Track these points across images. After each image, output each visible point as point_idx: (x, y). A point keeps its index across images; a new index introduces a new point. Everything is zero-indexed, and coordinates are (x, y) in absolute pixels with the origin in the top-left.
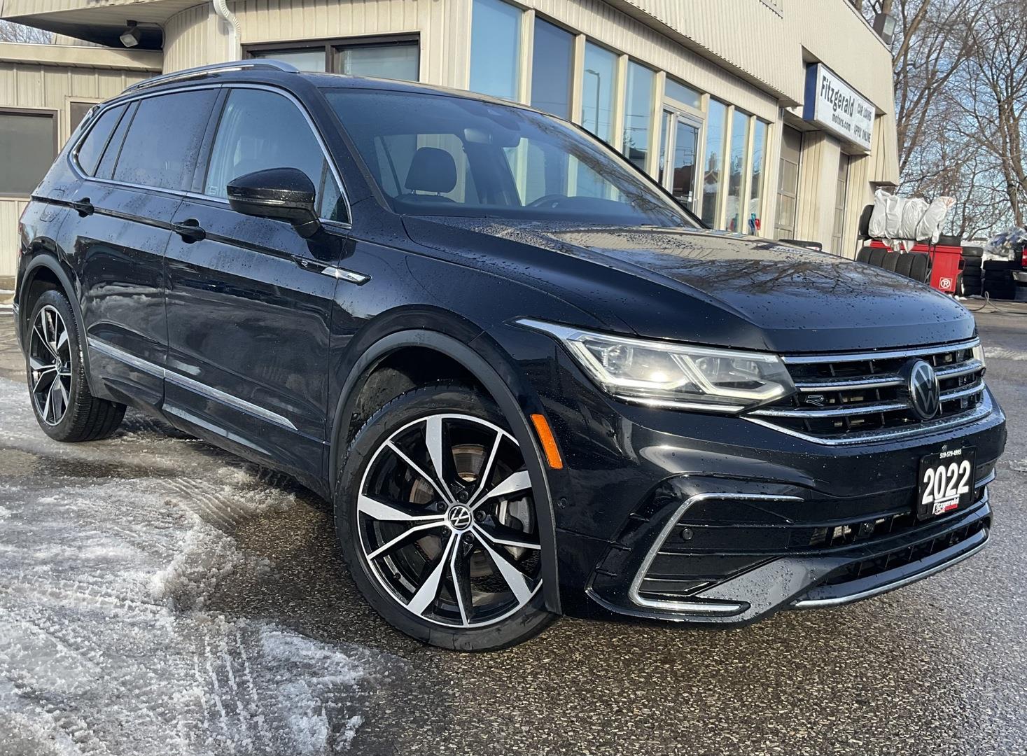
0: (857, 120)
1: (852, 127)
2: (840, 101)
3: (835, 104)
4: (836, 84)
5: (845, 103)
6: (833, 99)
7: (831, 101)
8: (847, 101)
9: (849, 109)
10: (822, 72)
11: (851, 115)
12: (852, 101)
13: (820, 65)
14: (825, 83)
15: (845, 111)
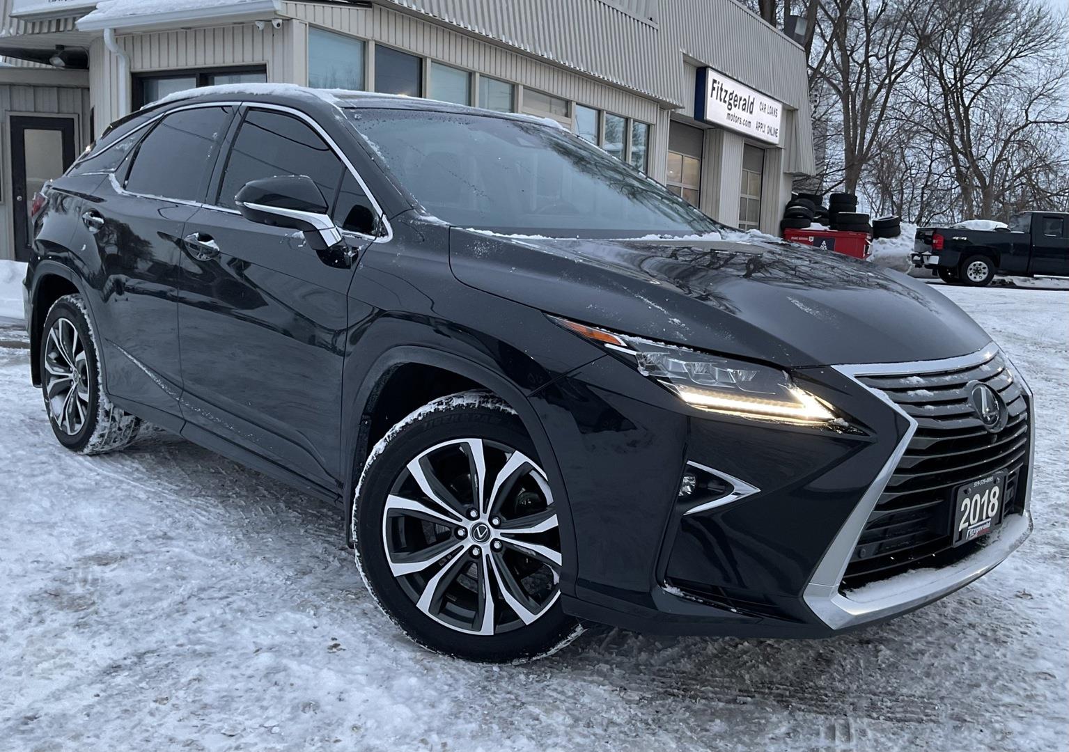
0: (758, 116)
1: (754, 125)
2: (735, 101)
3: (730, 104)
4: (729, 85)
5: (742, 102)
6: (727, 99)
7: (725, 102)
8: (745, 100)
9: (748, 106)
10: (711, 75)
11: (751, 112)
12: (751, 100)
13: (709, 70)
14: (716, 85)
15: (744, 110)
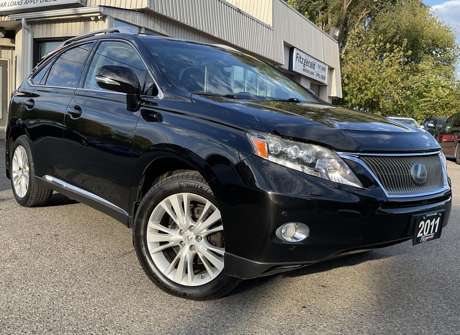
0: (317, 70)
1: (315, 74)
2: (307, 63)
3: (304, 64)
6: (303, 62)
7: (302, 63)
8: (311, 63)
9: (313, 66)
10: (296, 51)
11: (314, 69)
12: (314, 63)
13: (295, 49)
14: (298, 56)
15: (311, 67)
